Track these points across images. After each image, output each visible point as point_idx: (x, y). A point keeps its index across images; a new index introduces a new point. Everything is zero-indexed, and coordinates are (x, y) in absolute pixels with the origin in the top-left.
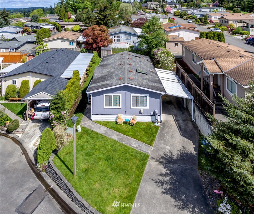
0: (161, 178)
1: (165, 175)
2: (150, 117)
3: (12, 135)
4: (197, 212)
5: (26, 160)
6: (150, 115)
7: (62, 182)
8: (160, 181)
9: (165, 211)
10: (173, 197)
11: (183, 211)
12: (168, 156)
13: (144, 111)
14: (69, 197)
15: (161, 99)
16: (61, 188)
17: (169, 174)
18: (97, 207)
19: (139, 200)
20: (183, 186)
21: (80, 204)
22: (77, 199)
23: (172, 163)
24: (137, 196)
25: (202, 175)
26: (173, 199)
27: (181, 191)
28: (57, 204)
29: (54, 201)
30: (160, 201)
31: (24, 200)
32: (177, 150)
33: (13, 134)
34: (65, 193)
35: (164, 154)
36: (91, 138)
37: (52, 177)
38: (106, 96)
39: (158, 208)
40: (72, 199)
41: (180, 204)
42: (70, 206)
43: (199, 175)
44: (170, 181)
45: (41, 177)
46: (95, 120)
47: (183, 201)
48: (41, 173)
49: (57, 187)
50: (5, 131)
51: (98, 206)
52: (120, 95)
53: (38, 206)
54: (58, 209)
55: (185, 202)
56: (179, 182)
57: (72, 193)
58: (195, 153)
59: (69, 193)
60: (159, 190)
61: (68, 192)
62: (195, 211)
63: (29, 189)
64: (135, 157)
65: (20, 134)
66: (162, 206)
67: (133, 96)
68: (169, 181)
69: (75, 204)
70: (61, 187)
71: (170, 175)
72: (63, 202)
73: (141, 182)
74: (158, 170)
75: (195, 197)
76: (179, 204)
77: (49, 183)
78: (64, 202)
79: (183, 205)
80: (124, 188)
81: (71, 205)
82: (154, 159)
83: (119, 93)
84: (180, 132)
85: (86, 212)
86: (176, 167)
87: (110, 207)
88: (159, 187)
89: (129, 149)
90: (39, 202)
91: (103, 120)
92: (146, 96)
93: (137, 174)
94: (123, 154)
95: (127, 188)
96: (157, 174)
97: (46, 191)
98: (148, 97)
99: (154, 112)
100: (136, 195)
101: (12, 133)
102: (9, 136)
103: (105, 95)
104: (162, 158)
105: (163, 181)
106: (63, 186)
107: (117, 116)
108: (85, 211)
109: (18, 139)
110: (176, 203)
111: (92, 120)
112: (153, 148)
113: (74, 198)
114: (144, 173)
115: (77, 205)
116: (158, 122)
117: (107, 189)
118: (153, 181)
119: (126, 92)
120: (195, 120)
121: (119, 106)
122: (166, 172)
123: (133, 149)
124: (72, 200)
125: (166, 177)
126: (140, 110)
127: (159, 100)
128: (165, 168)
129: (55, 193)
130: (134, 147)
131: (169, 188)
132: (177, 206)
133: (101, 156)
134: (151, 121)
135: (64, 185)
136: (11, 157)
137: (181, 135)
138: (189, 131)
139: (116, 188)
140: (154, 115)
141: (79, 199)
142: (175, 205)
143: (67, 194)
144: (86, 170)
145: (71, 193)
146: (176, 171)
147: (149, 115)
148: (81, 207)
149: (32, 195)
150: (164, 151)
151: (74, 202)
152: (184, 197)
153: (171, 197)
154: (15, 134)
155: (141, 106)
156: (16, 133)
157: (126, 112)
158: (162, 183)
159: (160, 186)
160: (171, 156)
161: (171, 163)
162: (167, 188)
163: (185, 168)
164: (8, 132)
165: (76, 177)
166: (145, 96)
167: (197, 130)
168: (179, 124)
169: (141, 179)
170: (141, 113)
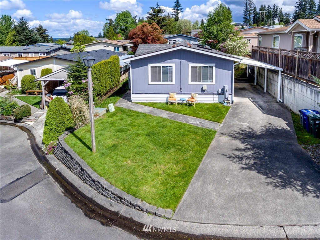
0: (237, 153)
1: (244, 150)
2: (216, 97)
3: (20, 124)
4: (311, 191)
5: (30, 145)
6: (217, 93)
7: (73, 160)
8: (236, 156)
9: (249, 190)
10: (262, 173)
11: (283, 190)
12: (247, 131)
13: (207, 88)
14: (81, 178)
15: (234, 70)
16: (71, 169)
17: (251, 149)
18: (125, 188)
19: (201, 178)
20: (278, 161)
21: (96, 185)
22: (92, 178)
23: (254, 138)
24: (197, 173)
25: (307, 150)
26: (261, 175)
27: (276, 166)
28: (59, 187)
29: (56, 184)
30: (239, 179)
31: (7, 185)
32: (261, 126)
33: (23, 122)
34: (76, 174)
35: (240, 130)
36: (127, 116)
37: (61, 158)
38: (151, 67)
39: (235, 187)
40: (85, 179)
41: (277, 181)
42: (79, 189)
43: (303, 149)
44: (255, 156)
45: (46, 160)
46: (137, 101)
47: (281, 177)
48: (46, 156)
49: (66, 168)
50: (12, 121)
51: (126, 186)
52: (173, 65)
53: (27, 190)
54: (58, 193)
55: (285, 179)
56: (269, 157)
57: (85, 172)
58: (289, 129)
59: (82, 173)
60: (235, 166)
61: (80, 171)
62: (307, 188)
63: (21, 172)
64: (194, 133)
65: (32, 122)
66: (244, 184)
67: (192, 67)
68: (252, 156)
69: (89, 186)
70: (71, 167)
71: (253, 150)
72: (70, 185)
73: (204, 158)
74: (232, 145)
75: (303, 173)
76: (275, 181)
77: (56, 165)
78: (72, 185)
79: (282, 182)
80: (175, 165)
81: (81, 187)
82: (225, 134)
83: (172, 63)
84: (262, 111)
85: (105, 195)
86: (262, 142)
87: (147, 187)
88: (235, 162)
89: (185, 126)
90: (31, 186)
91: (147, 101)
92: (212, 67)
93: (197, 150)
94: (175, 130)
95: (180, 164)
96: (231, 149)
97: (47, 174)
98: (214, 68)
99: (223, 90)
100: (195, 172)
101: (21, 122)
102: (17, 125)
103: (150, 65)
104: (237, 133)
105: (241, 156)
106: (73, 166)
107: (169, 95)
108: (102, 195)
109: (27, 127)
110: (269, 180)
111: (133, 101)
112: (222, 125)
113: (88, 177)
114: (209, 148)
115: (91, 187)
116: (228, 102)
117: (146, 165)
118: (225, 157)
119: (181, 60)
120: (283, 100)
121: (172, 81)
122: (245, 146)
123: (190, 125)
124: (85, 181)
125: (245, 152)
126: (202, 87)
127: (231, 72)
128: (242, 143)
129: (60, 175)
130: (192, 124)
131: (253, 163)
132: (272, 183)
133: (140, 132)
134: (218, 102)
135: (75, 164)
136: (9, 143)
137: (263, 113)
138: (275, 110)
139: (160, 165)
140: (223, 94)
141: (94, 178)
142: (268, 183)
143: (78, 175)
144: (114, 145)
145: (83, 172)
146: (262, 146)
147: (215, 94)
148: (98, 189)
149: (23, 179)
150: (240, 127)
151: (87, 184)
152: (283, 172)
153: (258, 172)
154: (25, 122)
155: (204, 80)
156: (27, 121)
157: (181, 89)
158: (241, 159)
159: (237, 161)
160: (252, 131)
161: (252, 138)
162: (249, 163)
163: (277, 143)
164: (16, 121)
165: (95, 154)
166: (210, 67)
167: (287, 109)
168: (258, 105)
169: (204, 154)
170: (204, 91)
